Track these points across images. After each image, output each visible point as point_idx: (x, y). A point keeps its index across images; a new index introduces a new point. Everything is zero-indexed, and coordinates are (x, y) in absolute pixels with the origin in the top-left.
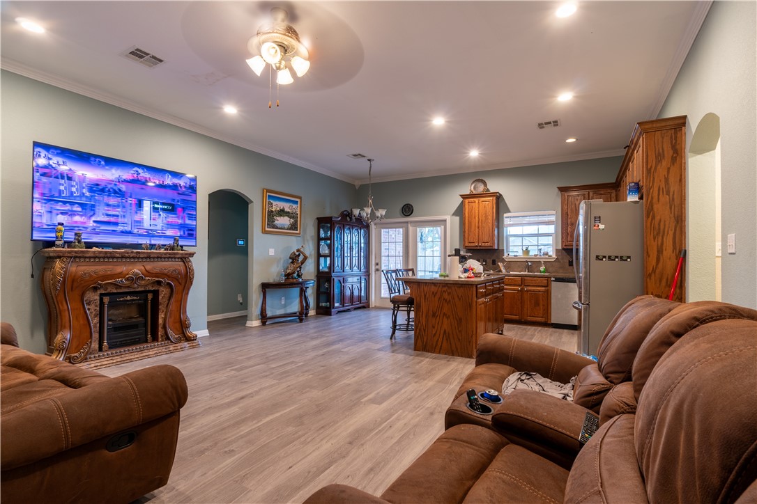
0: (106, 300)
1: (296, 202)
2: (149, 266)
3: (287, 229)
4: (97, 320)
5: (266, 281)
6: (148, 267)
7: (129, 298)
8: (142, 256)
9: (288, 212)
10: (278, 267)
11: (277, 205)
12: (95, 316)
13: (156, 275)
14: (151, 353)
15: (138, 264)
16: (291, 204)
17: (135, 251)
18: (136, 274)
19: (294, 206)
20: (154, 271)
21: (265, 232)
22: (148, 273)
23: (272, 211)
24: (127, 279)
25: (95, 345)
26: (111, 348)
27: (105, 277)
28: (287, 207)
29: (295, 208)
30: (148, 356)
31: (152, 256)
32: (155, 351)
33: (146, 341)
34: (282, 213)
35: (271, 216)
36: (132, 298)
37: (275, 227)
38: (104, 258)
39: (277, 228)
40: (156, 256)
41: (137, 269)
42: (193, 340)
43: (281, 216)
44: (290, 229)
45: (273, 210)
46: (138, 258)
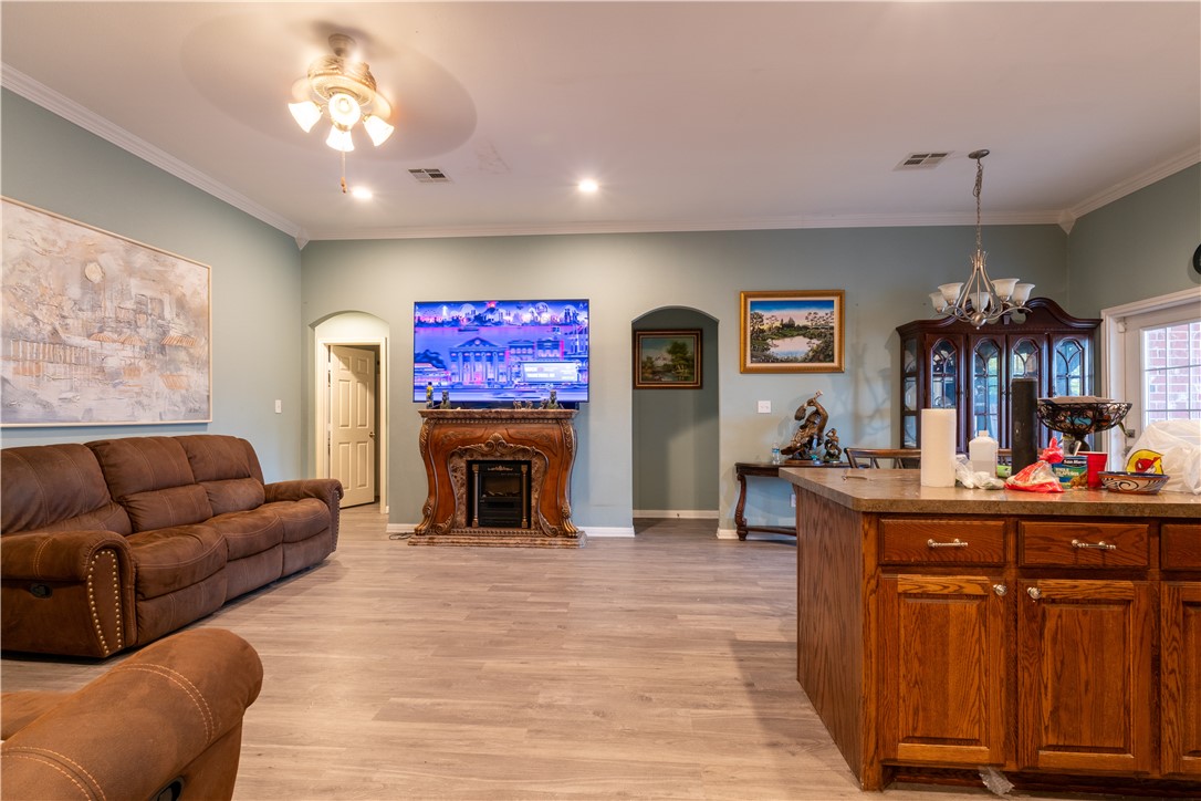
0: (475, 468)
1: (830, 304)
2: (514, 430)
3: (804, 361)
4: (463, 490)
5: (749, 459)
6: (511, 431)
7: (500, 468)
8: (503, 416)
9: (806, 328)
10: (780, 434)
11: (772, 318)
12: (462, 485)
13: (521, 441)
14: (512, 542)
15: (501, 427)
16: (813, 311)
17: (493, 410)
18: (496, 439)
19: (822, 313)
20: (518, 436)
21: (745, 371)
22: (511, 439)
23: (763, 331)
24: (487, 445)
25: (461, 518)
26: (481, 525)
27: (464, 442)
28: (800, 317)
29: (828, 316)
30: (507, 545)
31: (516, 416)
32: (518, 539)
33: (520, 526)
34: (788, 330)
35: (759, 342)
36: (504, 469)
37: (769, 359)
38: (466, 419)
39: (776, 360)
40: (520, 416)
41: (498, 433)
42: (571, 537)
43: (785, 336)
44: (811, 361)
45: (765, 327)
46: (498, 419)
